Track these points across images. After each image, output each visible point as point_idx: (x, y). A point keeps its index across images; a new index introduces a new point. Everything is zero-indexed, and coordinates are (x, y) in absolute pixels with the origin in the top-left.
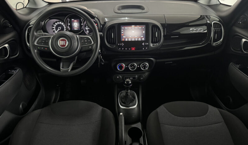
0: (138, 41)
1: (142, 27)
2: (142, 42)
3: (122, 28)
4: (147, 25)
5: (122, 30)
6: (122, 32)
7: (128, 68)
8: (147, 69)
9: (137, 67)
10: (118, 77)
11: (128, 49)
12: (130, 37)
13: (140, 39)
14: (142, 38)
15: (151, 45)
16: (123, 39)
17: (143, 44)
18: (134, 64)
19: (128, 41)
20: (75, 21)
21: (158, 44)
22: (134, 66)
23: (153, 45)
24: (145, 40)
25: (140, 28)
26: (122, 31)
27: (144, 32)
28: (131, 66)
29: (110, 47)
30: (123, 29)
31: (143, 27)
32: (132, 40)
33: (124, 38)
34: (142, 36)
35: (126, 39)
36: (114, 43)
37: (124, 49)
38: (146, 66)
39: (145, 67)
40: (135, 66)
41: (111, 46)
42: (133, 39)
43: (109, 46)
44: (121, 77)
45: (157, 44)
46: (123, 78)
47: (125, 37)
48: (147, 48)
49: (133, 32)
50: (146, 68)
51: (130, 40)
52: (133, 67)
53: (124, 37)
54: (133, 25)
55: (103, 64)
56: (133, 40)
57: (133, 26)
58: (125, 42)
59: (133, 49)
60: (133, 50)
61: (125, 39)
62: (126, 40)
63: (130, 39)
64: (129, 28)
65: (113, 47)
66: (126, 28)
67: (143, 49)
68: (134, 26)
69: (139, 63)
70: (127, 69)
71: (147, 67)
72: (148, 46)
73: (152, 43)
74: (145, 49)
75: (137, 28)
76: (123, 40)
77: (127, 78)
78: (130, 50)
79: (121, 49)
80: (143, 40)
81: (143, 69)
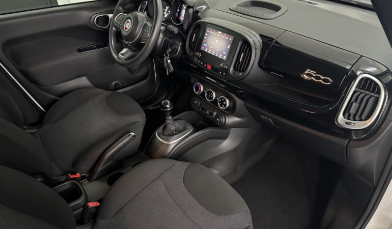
0: (217, 58)
1: (229, 38)
3: (207, 31)
5: (206, 34)
6: (205, 37)
9: (216, 98)
10: (196, 102)
11: (203, 65)
12: (212, 47)
14: (224, 55)
15: (232, 72)
17: (221, 65)
18: (212, 92)
19: (207, 53)
21: (242, 74)
23: (234, 73)
24: (226, 60)
25: (227, 38)
27: (229, 46)
28: (208, 93)
29: (188, 53)
31: (230, 39)
34: (225, 53)
35: (206, 49)
36: (193, 50)
37: (200, 63)
38: (224, 103)
39: (222, 103)
40: (212, 95)
41: (190, 52)
43: (188, 51)
44: (199, 104)
45: (240, 74)
48: (224, 74)
49: (217, 41)
52: (210, 95)
53: (205, 45)
54: (220, 31)
56: (213, 53)
58: (203, 52)
59: (209, 67)
60: (209, 69)
61: (205, 47)
63: (210, 51)
64: (215, 34)
65: (191, 54)
66: (211, 32)
67: (220, 73)
68: (220, 33)
70: (203, 95)
71: (224, 105)
72: (227, 71)
73: (235, 69)
74: (222, 74)
75: (223, 37)
76: (202, 48)
77: (203, 109)
78: (205, 67)
79: (197, 61)
80: (224, 59)
81: (220, 105)
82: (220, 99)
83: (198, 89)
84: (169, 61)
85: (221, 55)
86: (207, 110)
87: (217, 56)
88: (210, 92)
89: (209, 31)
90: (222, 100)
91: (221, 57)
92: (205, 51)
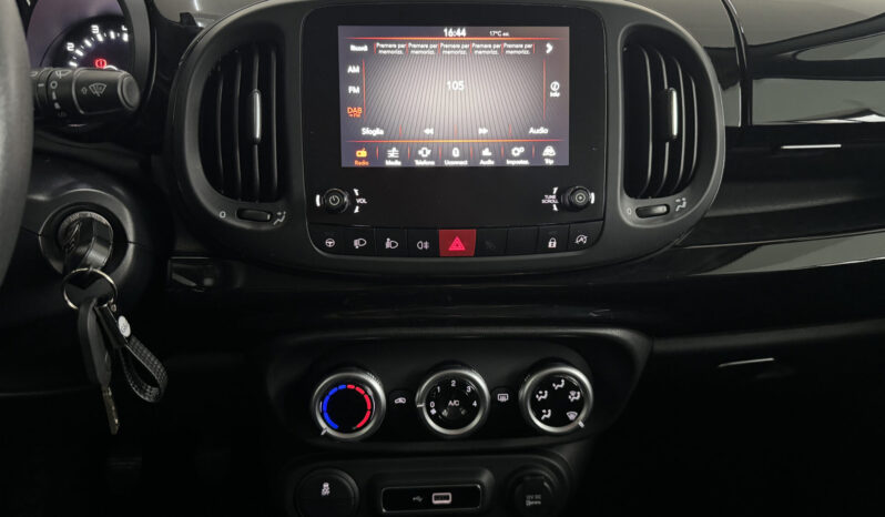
0: (501, 173)
1: (540, 46)
2: (537, 177)
3: (353, 48)
5: (353, 69)
6: (354, 90)
7: (411, 411)
8: (578, 419)
9: (494, 399)
10: (326, 489)
11: (407, 249)
12: (429, 131)
13: (517, 158)
14: (541, 143)
15: (627, 210)
16: (363, 153)
17: (551, 199)
18: (463, 382)
19: (408, 174)
21: (691, 204)
22: (470, 399)
23: (641, 213)
24: (566, 162)
25: (524, 49)
26: (354, 80)
27: (555, 90)
28: (439, 397)
29: (236, 223)
30: (356, 58)
31: (549, 48)
32: (449, 164)
33: (368, 143)
34: (543, 131)
35: (393, 153)
36: (274, 191)
37: (375, 247)
38: (574, 396)
39: (559, 406)
40: (478, 393)
41: (241, 215)
42: (456, 153)
43: (222, 215)
44: (350, 482)
45: (680, 202)
46: (368, 490)
47: (378, 132)
48: (583, 239)
49: (459, 85)
50: (572, 415)
51: (423, 160)
52: (454, 403)
53: (366, 131)
54: (455, 24)
55: (149, 395)
56: (456, 160)
57: (449, 32)
58: (376, 178)
59: (457, 245)
60: (457, 255)
62: (393, 160)
63: (425, 152)
64: (422, 48)
65: (265, 228)
66: (386, 48)
67: (552, 244)
68: (461, 32)
69: (507, 367)
70: (402, 422)
71: (578, 406)
72: (598, 216)
73: (634, 188)
74: (566, 244)
75: (485, 49)
77: (399, 499)
78: (424, 253)
79: (344, 247)
80: (549, 162)
81: (546, 422)
82: (534, 391)
83: (348, 407)
84: (124, 326)
85: (519, 150)
86: (427, 495)
87: (490, 163)
88: (453, 384)
89: (365, 48)
90: (551, 390)
91: (525, 162)
92: (389, 163)
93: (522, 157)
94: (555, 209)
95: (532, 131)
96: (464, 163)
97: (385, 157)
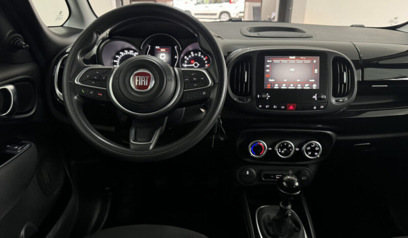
0: (303, 90)
1: (312, 61)
2: (311, 92)
3: (268, 61)
4: (322, 56)
5: (268, 66)
6: (268, 71)
7: (274, 152)
8: (318, 155)
9: (295, 150)
10: (248, 173)
11: (279, 108)
12: (285, 80)
13: (307, 87)
14: (313, 83)
15: (333, 100)
16: (269, 85)
17: (315, 97)
18: (288, 144)
19: (280, 90)
20: (162, 50)
21: (348, 100)
22: (289, 149)
23: (337, 101)
24: (318, 88)
25: (309, 61)
26: (268, 68)
27: (316, 71)
28: (281, 148)
29: (238, 101)
30: (268, 64)
31: (315, 61)
32: (290, 88)
33: (271, 83)
34: (313, 81)
35: (276, 85)
36: (248, 94)
37: (271, 108)
38: (317, 149)
39: (313, 150)
40: (291, 147)
41: (239, 99)
42: (292, 85)
43: (235, 99)
44: (254, 171)
45: (346, 99)
46: (259, 174)
47: (273, 80)
48: (322, 107)
49: (293, 70)
50: (316, 154)
51: (284, 87)
52: (285, 149)
53: (270, 80)
54: (292, 55)
56: (292, 87)
57: (291, 57)
58: (272, 91)
59: (291, 107)
60: (292, 110)
61: (274, 84)
62: (276, 87)
63: (284, 85)
64: (284, 61)
65: (245, 102)
66: (276, 61)
67: (315, 108)
68: (294, 57)
69: (299, 142)
70: (272, 154)
71: (318, 151)
72: (327, 102)
73: (335, 95)
74: (318, 108)
75: (299, 61)
76: (268, 87)
77: (267, 176)
78: (283, 109)
79: (264, 107)
80: (314, 88)
81: (309, 155)
82: (307, 147)
83: (258, 149)
85: (307, 85)
86: (275, 175)
87: (300, 88)
88: (285, 144)
89: (271, 61)
90: (311, 147)
91: (309, 88)
92: (275, 88)
93: (308, 86)
94: (316, 99)
95: (310, 81)
96: (294, 88)
97: (274, 86)
